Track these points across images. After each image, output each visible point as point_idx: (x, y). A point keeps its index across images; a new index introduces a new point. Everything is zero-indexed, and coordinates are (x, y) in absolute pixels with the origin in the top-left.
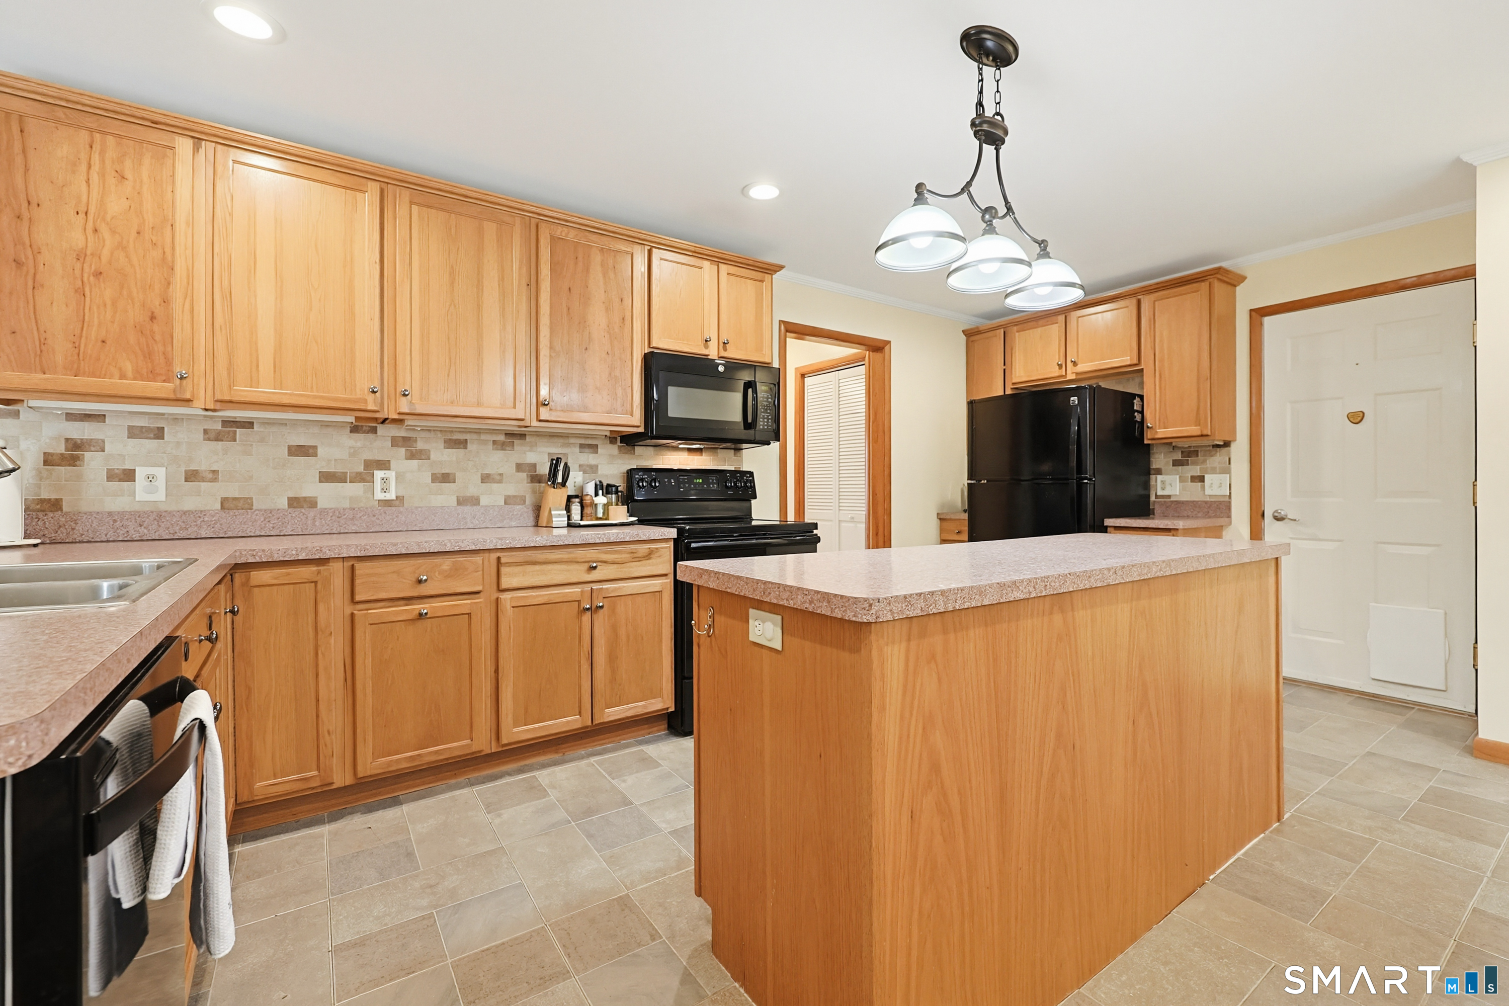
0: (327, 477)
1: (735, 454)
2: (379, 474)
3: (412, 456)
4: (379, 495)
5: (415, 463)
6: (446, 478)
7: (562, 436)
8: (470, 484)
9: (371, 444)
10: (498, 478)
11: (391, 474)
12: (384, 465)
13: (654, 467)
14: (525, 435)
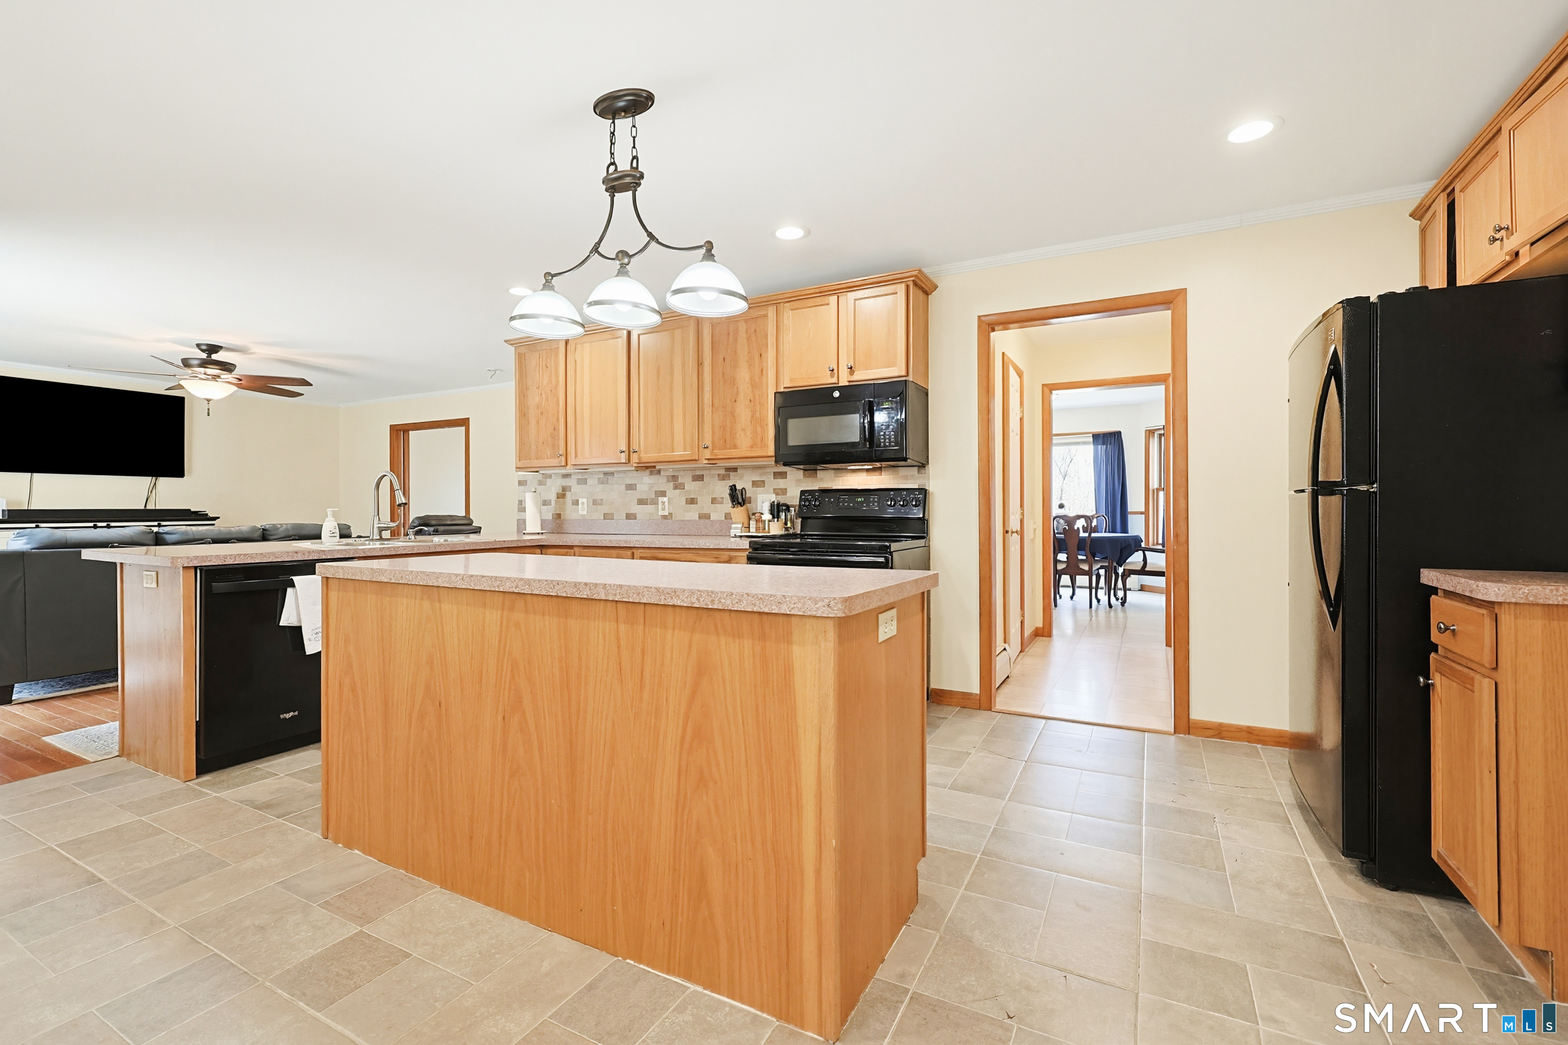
0: (641, 502)
1: (919, 471)
2: (661, 499)
3: (676, 488)
4: (661, 513)
5: (677, 491)
6: (692, 501)
7: (761, 467)
8: (704, 505)
9: (658, 481)
10: (721, 500)
11: (665, 499)
12: (663, 494)
13: (834, 488)
14: (737, 468)
